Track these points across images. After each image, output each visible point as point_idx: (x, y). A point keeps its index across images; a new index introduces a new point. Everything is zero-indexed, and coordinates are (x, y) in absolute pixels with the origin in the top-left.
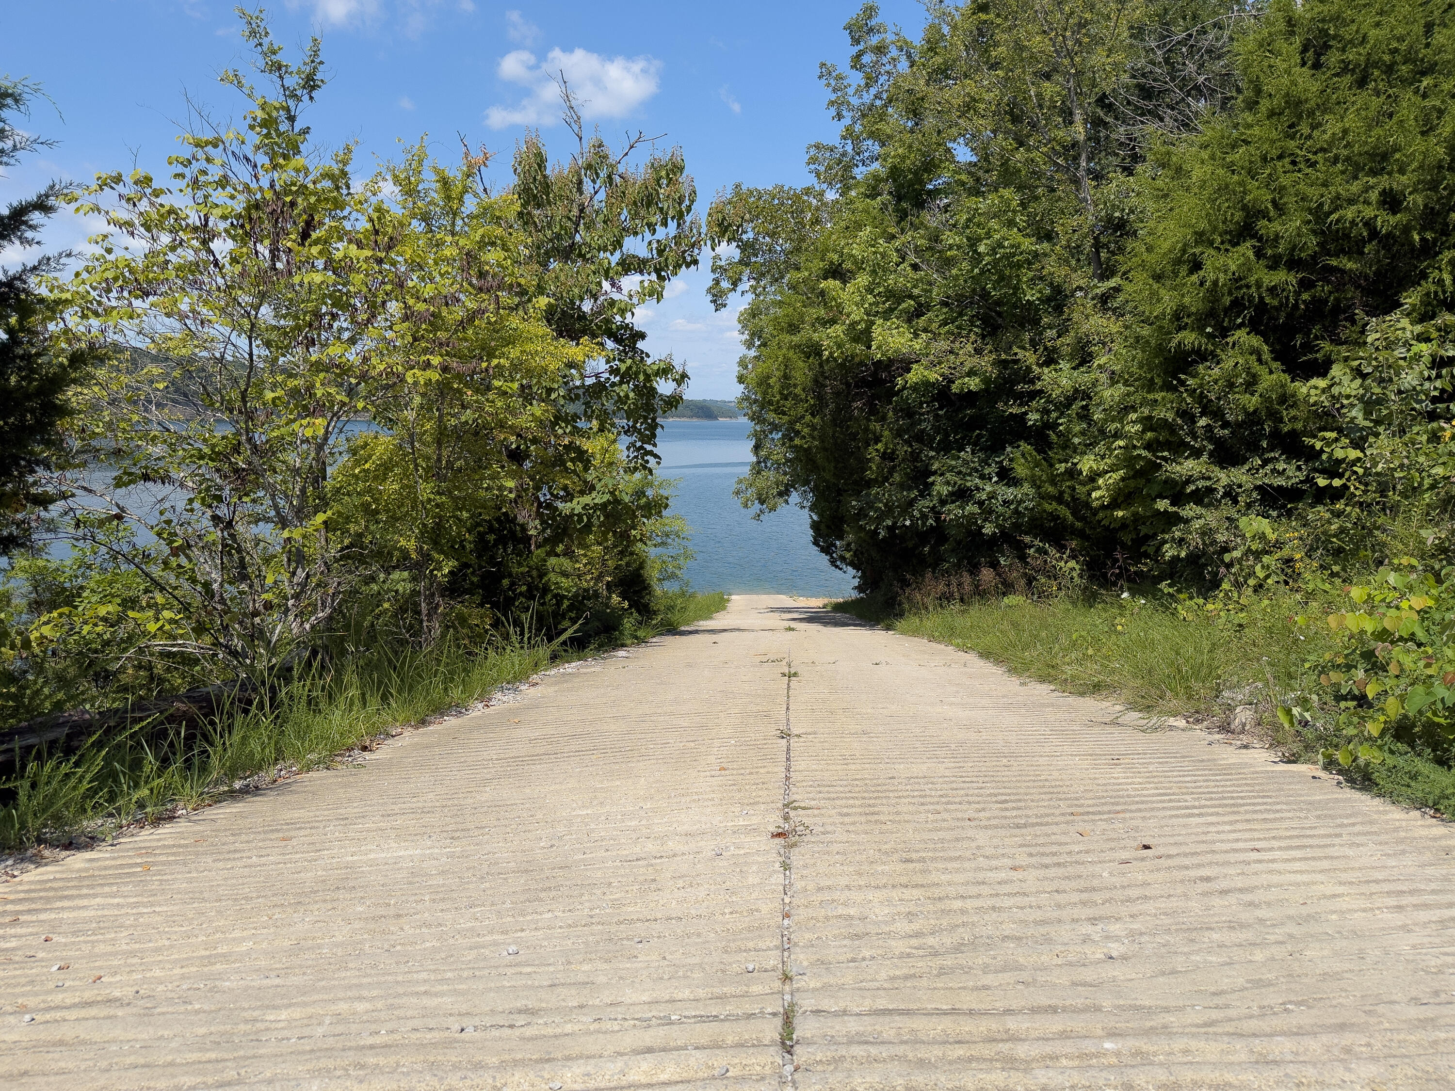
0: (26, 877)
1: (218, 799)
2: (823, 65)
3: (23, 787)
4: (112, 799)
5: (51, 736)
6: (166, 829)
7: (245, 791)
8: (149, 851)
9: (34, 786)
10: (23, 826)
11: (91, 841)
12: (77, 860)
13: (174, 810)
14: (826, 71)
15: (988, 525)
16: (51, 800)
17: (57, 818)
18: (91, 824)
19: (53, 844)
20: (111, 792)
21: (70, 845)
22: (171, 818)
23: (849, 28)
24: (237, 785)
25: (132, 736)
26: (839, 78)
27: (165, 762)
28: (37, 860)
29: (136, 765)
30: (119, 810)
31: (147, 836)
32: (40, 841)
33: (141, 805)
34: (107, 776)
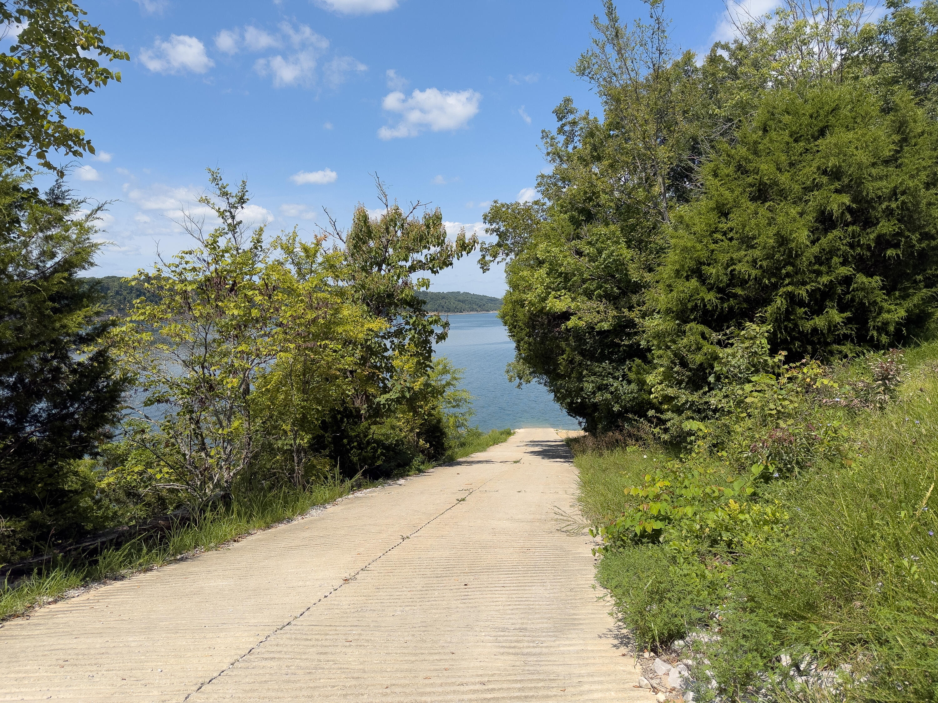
0: (101, 589)
1: (170, 562)
2: (543, 131)
3: (100, 559)
4: (130, 563)
5: (111, 537)
6: (149, 574)
7: (182, 559)
8: (141, 582)
9: (104, 558)
10: (101, 572)
11: (123, 578)
12: (118, 584)
13: (153, 567)
14: (545, 135)
15: (616, 405)
16: (109, 564)
17: (112, 569)
18: (123, 572)
19: (110, 579)
20: (130, 560)
21: (116, 579)
22: (151, 570)
23: (556, 112)
24: (179, 557)
25: (138, 540)
26: (552, 138)
27: (149, 551)
28: (105, 584)
29: (140, 550)
30: (132, 567)
31: (142, 576)
32: (106, 577)
33: (140, 565)
34: (130, 554)
